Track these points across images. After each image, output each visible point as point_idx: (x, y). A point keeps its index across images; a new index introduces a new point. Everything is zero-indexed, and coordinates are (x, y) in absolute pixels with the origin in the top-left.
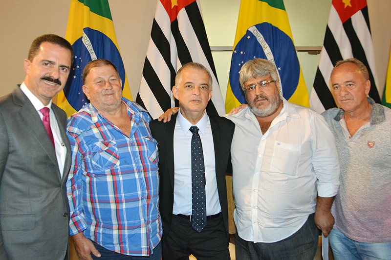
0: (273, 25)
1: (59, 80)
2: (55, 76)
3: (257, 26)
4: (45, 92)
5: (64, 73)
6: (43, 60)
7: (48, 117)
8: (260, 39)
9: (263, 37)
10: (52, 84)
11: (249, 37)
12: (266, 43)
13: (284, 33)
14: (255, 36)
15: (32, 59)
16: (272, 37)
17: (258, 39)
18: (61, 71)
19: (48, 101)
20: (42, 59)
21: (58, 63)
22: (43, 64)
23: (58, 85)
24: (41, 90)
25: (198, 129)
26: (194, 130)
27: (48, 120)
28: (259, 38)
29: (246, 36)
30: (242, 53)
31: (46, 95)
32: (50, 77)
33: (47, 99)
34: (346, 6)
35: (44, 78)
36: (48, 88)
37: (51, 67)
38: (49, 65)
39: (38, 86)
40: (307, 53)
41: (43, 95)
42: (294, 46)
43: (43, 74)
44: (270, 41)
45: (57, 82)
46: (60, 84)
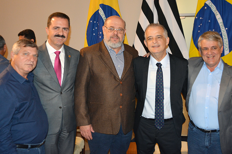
2: (61, 34)
11: (206, 8)
14: (210, 7)
15: (49, 27)
16: (222, 7)
17: (212, 9)
18: (64, 31)
20: (54, 26)
25: (162, 65)
26: (159, 65)
28: (213, 8)
29: (204, 7)
30: (201, 18)
31: (59, 44)
36: (59, 40)
37: (58, 30)
39: (53, 40)
43: (55, 34)
46: (65, 37)
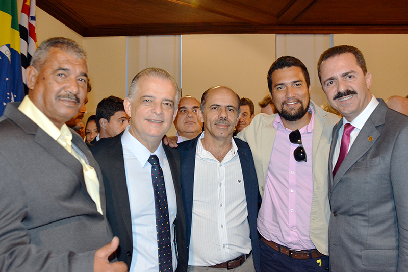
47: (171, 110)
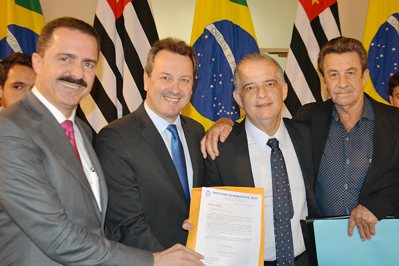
0: (233, 23)
1: (84, 80)
2: (78, 75)
3: (215, 24)
4: (65, 98)
5: (91, 70)
6: (60, 54)
7: (72, 133)
8: (220, 38)
9: (222, 37)
10: (74, 86)
11: (206, 37)
12: (226, 43)
13: (247, 32)
14: (213, 36)
15: (43, 54)
16: (232, 37)
17: (217, 39)
18: (86, 68)
19: (70, 111)
20: (58, 52)
21: (81, 56)
22: (60, 59)
23: (83, 87)
24: (59, 96)
25: (278, 142)
26: (273, 144)
27: (72, 137)
28: (218, 37)
29: (203, 35)
30: (199, 55)
31: (67, 103)
32: (71, 76)
33: (69, 109)
34: (313, 3)
35: (62, 79)
36: (69, 92)
37: (70, 62)
38: (67, 60)
39: (54, 89)
40: (277, 55)
41: (63, 103)
42: (258, 47)
43: (60, 72)
44: (231, 41)
45: (81, 82)
46: (85, 85)
47: (275, 90)
